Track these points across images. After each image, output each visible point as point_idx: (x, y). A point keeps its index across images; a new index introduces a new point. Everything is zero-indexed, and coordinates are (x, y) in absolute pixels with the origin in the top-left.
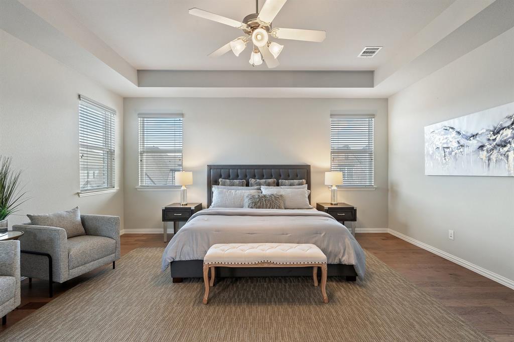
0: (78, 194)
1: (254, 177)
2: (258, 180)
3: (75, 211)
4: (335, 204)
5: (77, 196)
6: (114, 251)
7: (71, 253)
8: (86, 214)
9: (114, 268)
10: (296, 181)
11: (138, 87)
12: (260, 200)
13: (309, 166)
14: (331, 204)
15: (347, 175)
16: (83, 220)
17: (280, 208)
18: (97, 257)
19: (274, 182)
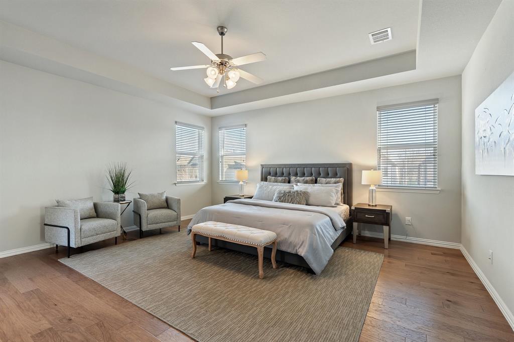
0: (175, 184)
1: (296, 175)
2: (298, 178)
3: (162, 194)
4: (372, 206)
5: (174, 185)
6: (176, 220)
7: (149, 216)
8: (170, 196)
9: (179, 231)
10: (333, 180)
11: (212, 109)
12: (284, 195)
13: (350, 165)
14: (369, 205)
15: (407, 174)
16: (167, 200)
17: (299, 203)
18: (163, 221)
19: (312, 180)
